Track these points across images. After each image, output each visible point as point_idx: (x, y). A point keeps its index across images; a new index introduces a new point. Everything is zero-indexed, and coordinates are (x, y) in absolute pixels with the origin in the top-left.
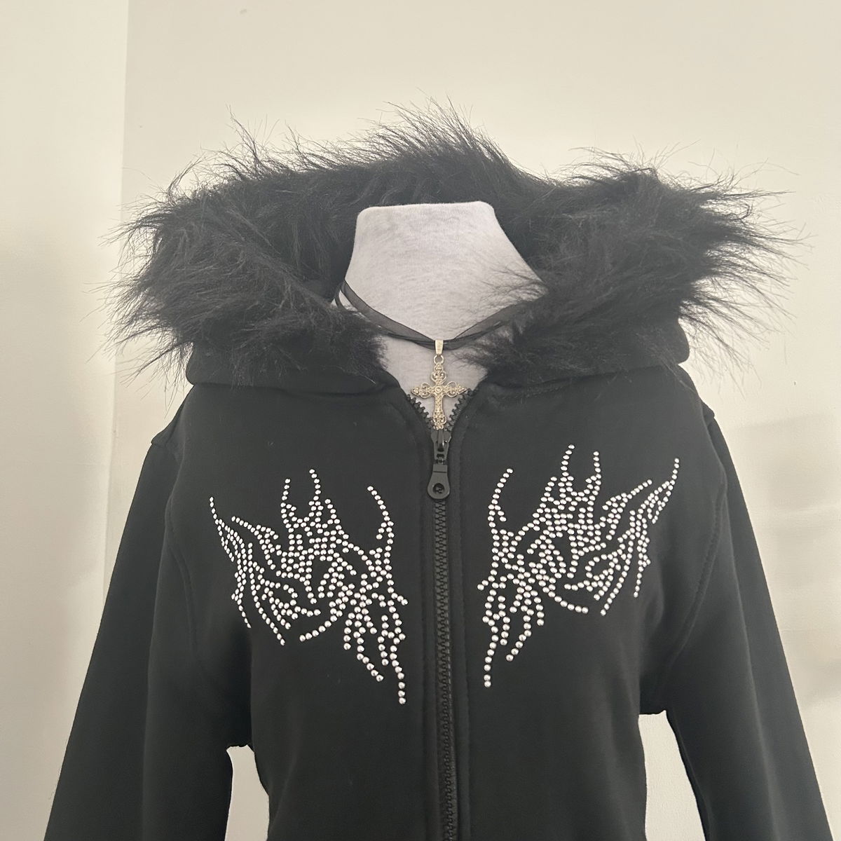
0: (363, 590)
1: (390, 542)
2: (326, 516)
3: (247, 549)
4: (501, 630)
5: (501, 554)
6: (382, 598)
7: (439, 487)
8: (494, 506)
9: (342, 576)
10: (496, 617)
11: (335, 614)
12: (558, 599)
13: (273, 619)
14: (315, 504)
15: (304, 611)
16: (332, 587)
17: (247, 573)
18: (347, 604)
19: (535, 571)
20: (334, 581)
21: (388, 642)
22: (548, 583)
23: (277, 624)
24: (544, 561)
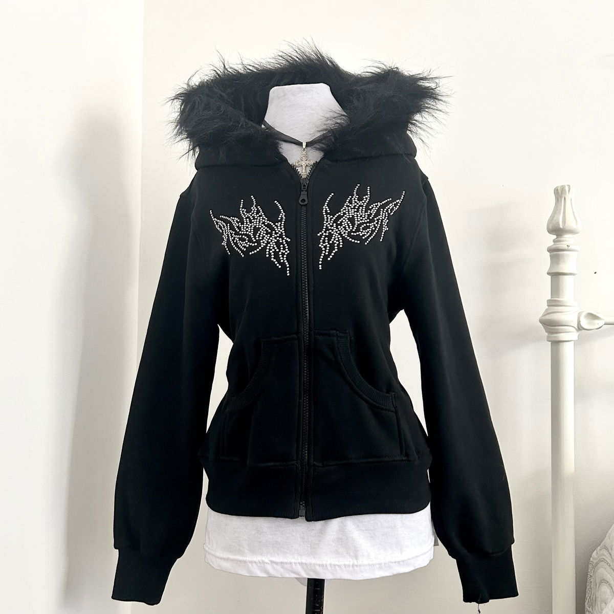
0: (273, 237)
1: (284, 220)
2: (258, 212)
3: (227, 226)
4: (326, 249)
5: (327, 224)
6: (281, 239)
7: (303, 200)
8: (325, 207)
9: (265, 232)
10: (324, 245)
11: (263, 245)
12: (348, 238)
13: (239, 248)
14: (254, 208)
15: (251, 244)
16: (261, 236)
17: (228, 235)
18: (267, 241)
19: (340, 229)
20: (262, 234)
21: (283, 254)
22: (345, 233)
23: (241, 250)
24: (344, 226)
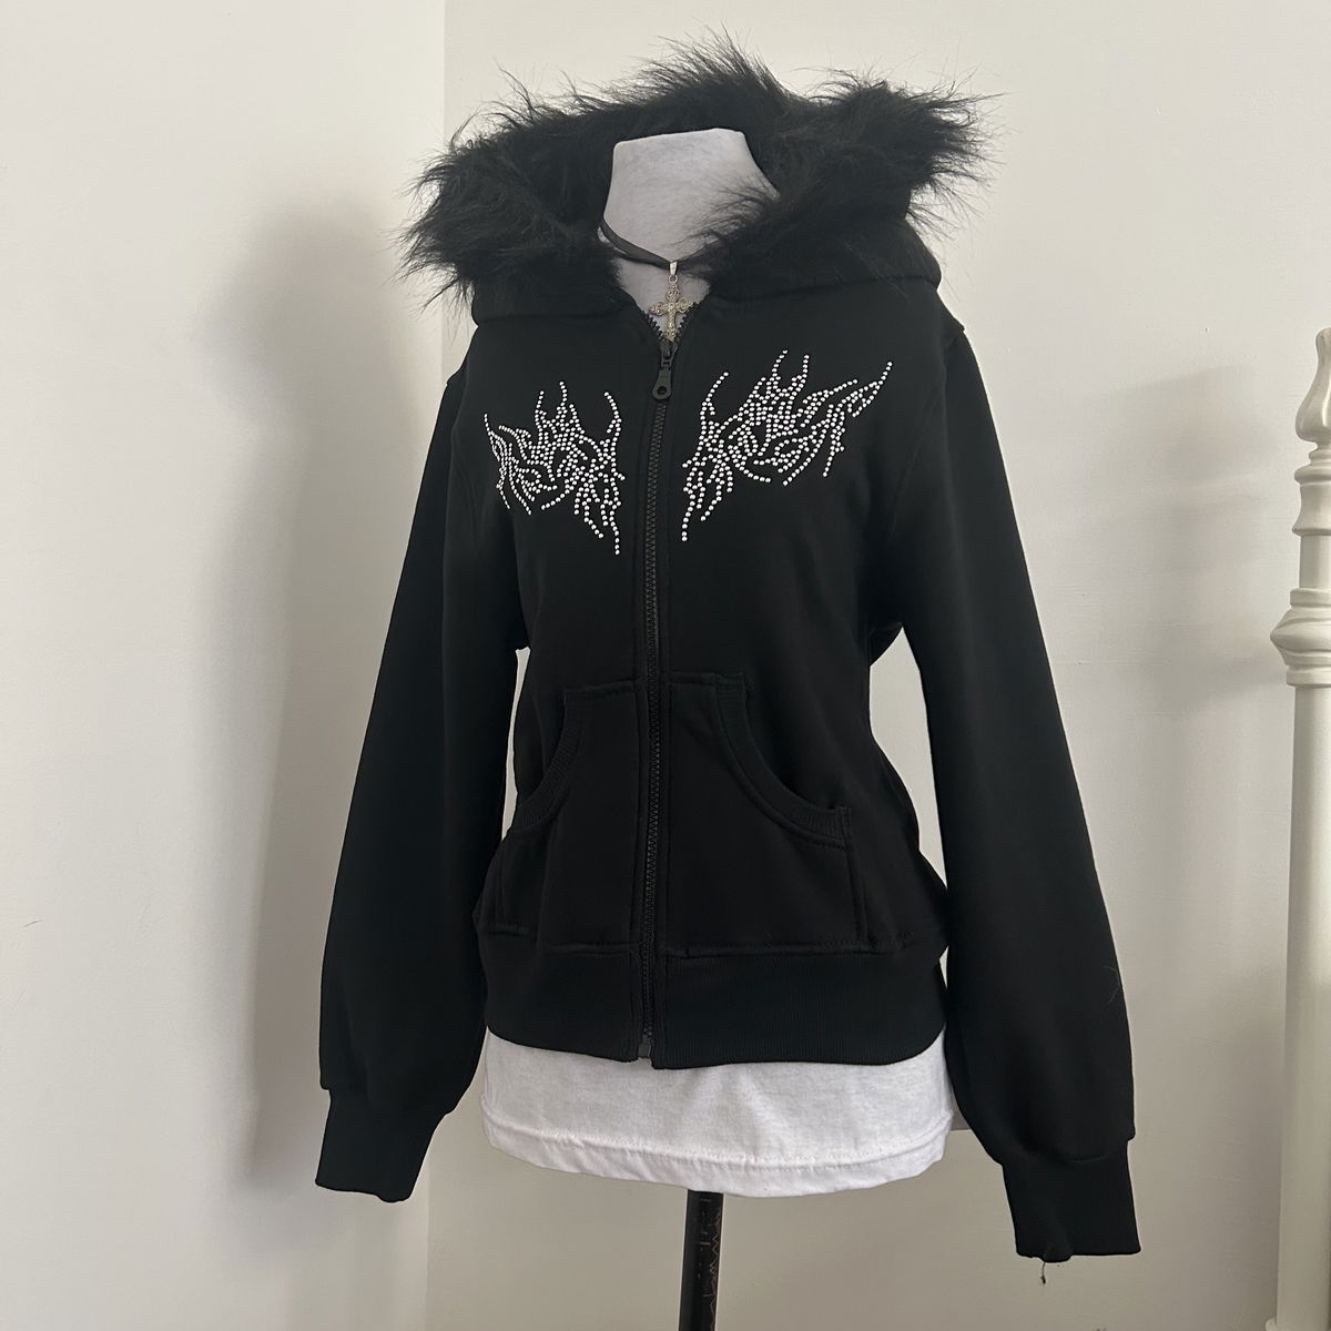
0: (592, 471)
1: (617, 434)
2: (569, 416)
3: (508, 448)
4: (698, 497)
5: (706, 440)
6: (606, 476)
7: (662, 390)
8: (707, 403)
9: (576, 461)
10: (695, 487)
11: (569, 489)
12: (746, 472)
13: (523, 496)
14: (562, 410)
15: (545, 487)
16: (568, 469)
20: (569, 464)
21: (608, 508)
22: (740, 461)
23: (526, 499)
24: (740, 444)
